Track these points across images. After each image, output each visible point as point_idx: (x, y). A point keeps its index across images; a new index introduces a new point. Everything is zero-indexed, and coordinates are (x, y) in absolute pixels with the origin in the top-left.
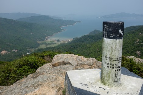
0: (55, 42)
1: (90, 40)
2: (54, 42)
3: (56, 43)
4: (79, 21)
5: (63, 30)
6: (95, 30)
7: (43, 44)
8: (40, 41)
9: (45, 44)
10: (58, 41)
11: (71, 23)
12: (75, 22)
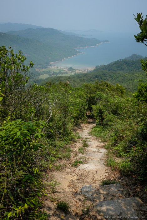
0: (66, 70)
1: (127, 68)
2: (63, 70)
3: (67, 73)
4: (107, 41)
5: (79, 52)
6: (134, 55)
7: (44, 72)
8: (40, 68)
9: (49, 72)
10: (71, 69)
11: (93, 42)
12: (99, 42)
